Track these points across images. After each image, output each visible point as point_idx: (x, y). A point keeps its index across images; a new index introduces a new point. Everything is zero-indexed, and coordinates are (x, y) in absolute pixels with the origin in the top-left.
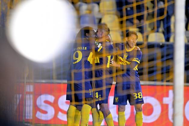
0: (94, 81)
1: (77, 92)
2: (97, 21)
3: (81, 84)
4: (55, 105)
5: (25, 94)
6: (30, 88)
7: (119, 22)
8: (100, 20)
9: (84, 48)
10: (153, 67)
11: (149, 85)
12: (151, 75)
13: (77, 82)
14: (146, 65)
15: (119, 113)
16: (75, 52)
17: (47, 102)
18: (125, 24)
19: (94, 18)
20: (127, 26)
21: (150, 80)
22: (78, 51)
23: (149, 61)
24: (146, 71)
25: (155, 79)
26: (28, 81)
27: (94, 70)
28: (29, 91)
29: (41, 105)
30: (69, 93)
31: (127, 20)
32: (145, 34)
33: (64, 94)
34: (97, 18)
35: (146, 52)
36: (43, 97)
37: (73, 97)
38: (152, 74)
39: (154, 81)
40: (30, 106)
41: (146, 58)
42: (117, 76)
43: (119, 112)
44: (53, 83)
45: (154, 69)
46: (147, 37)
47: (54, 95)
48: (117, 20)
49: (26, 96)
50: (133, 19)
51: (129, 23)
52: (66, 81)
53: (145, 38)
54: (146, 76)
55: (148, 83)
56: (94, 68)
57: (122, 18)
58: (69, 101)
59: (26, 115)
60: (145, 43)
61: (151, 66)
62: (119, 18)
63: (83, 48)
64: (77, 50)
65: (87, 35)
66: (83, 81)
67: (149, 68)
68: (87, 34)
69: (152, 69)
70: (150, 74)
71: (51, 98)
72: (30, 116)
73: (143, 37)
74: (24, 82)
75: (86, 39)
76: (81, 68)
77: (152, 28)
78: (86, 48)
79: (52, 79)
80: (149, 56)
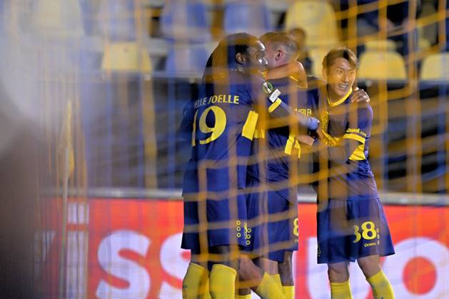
0: (264, 194)
1: (216, 226)
2: (273, 20)
3: (226, 202)
4: (151, 261)
5: (64, 230)
6: (78, 214)
7: (338, 21)
8: (282, 18)
9: (232, 100)
10: (435, 153)
11: (424, 205)
12: (430, 176)
13: (214, 196)
14: (414, 147)
15: (333, 287)
16: (207, 111)
17: (127, 254)
18: (353, 28)
19: (263, 12)
20: (359, 35)
21: (426, 191)
22: (213, 108)
23: (425, 134)
24: (414, 164)
25: (440, 186)
26: (73, 191)
27: (264, 161)
28: (75, 220)
29: (110, 264)
30: (191, 229)
31: (360, 16)
32: (413, 57)
33: (177, 232)
34: (274, 12)
35: (415, 110)
36: (117, 241)
37: (204, 241)
38: (432, 173)
39: (437, 192)
40: (77, 266)
41: (414, 128)
42: (329, 180)
43: (333, 284)
44: (145, 199)
45: (439, 158)
46: (419, 66)
47: (147, 235)
48: (331, 17)
49: (67, 236)
50: (376, 13)
51: (364, 27)
52: (179, 194)
53: (412, 69)
54: (414, 179)
55: (420, 198)
56: (263, 156)
57: (345, 12)
58: (190, 250)
59: (68, 291)
60: (413, 84)
61: (429, 151)
62: (336, 10)
63: (227, 99)
64: (212, 104)
65: (240, 59)
66: (233, 193)
67: (425, 155)
68: (239, 54)
69: (431, 159)
70: (427, 174)
71: (140, 243)
72: (78, 293)
73: (407, 66)
74: (61, 196)
75: (238, 71)
76: (225, 155)
77: (433, 39)
78: (236, 99)
79: (144, 186)
80: (424, 121)
